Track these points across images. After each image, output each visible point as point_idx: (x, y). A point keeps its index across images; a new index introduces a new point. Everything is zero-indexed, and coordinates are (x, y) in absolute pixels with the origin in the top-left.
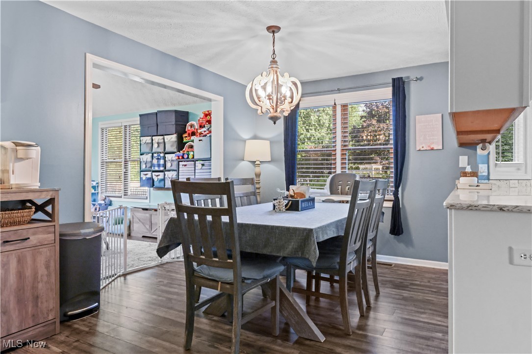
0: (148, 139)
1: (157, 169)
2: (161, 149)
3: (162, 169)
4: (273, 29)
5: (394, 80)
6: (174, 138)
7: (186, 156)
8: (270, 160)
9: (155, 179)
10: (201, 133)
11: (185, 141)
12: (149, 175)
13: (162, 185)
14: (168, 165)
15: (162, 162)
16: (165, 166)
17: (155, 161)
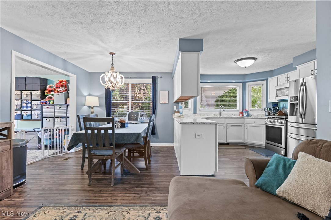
0: (19, 92)
1: (25, 109)
2: (29, 98)
3: (29, 109)
4: (112, 54)
5: (152, 77)
6: (39, 92)
7: (48, 103)
8: (98, 105)
9: (24, 115)
10: (58, 91)
11: (46, 94)
12: (19, 112)
13: (29, 118)
14: (34, 107)
15: (29, 105)
16: (32, 107)
17: (24, 105)
